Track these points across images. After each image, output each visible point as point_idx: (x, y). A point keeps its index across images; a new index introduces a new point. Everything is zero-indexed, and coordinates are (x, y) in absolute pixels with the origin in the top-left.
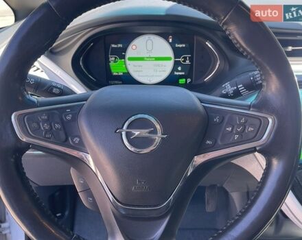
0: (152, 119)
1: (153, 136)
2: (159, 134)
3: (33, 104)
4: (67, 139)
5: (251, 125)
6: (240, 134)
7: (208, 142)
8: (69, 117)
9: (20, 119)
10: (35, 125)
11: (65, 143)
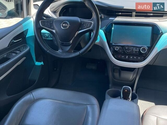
0: (68, 22)
1: (67, 26)
2: (69, 25)
3: (44, 19)
4: (50, 27)
5: (89, 24)
6: (87, 26)
7: (80, 28)
8: (51, 22)
9: (41, 22)
10: (44, 23)
11: (50, 28)
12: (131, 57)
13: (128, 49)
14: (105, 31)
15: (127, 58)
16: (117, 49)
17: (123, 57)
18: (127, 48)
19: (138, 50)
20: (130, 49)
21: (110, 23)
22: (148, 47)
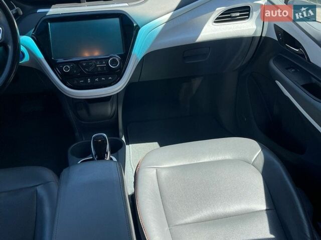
12: (97, 80)
13: (88, 66)
14: (35, 38)
15: (89, 82)
16: (67, 69)
17: (82, 81)
18: (84, 64)
19: (104, 64)
20: (91, 65)
21: (42, 20)
22: (120, 55)
